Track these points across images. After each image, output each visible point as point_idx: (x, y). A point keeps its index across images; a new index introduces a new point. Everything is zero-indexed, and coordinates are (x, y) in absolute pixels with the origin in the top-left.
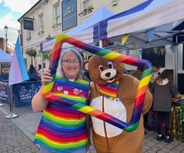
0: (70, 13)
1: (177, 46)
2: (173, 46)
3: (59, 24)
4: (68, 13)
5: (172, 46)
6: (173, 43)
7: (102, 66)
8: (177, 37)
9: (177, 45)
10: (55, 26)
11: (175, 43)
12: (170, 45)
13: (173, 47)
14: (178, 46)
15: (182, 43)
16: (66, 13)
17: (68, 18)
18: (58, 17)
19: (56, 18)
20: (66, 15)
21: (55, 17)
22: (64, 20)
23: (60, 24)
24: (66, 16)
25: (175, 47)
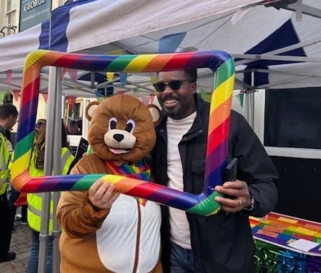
0: (37, 6)
1: (252, 94)
2: (245, 92)
3: (12, 28)
4: (33, 4)
5: (242, 93)
6: (244, 87)
7: (116, 121)
8: (253, 74)
9: (253, 91)
10: (3, 31)
11: (249, 87)
12: (239, 91)
13: (245, 94)
14: (255, 93)
15: (263, 88)
16: (29, 6)
17: (31, 16)
18: (12, 14)
19: (8, 14)
20: (29, 8)
21: (6, 12)
22: (23, 20)
23: (15, 28)
24: (28, 10)
25: (249, 94)
